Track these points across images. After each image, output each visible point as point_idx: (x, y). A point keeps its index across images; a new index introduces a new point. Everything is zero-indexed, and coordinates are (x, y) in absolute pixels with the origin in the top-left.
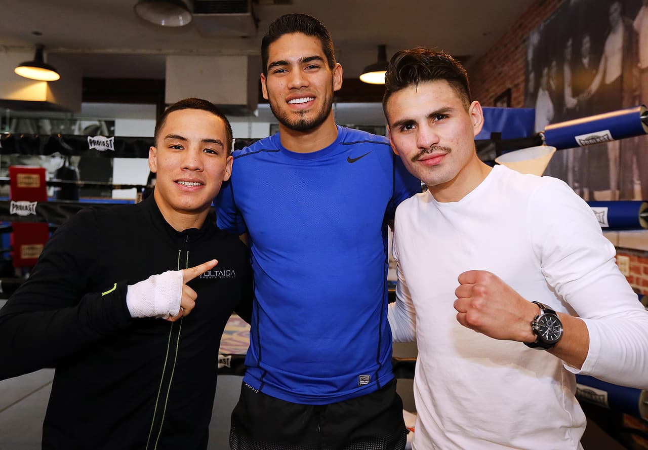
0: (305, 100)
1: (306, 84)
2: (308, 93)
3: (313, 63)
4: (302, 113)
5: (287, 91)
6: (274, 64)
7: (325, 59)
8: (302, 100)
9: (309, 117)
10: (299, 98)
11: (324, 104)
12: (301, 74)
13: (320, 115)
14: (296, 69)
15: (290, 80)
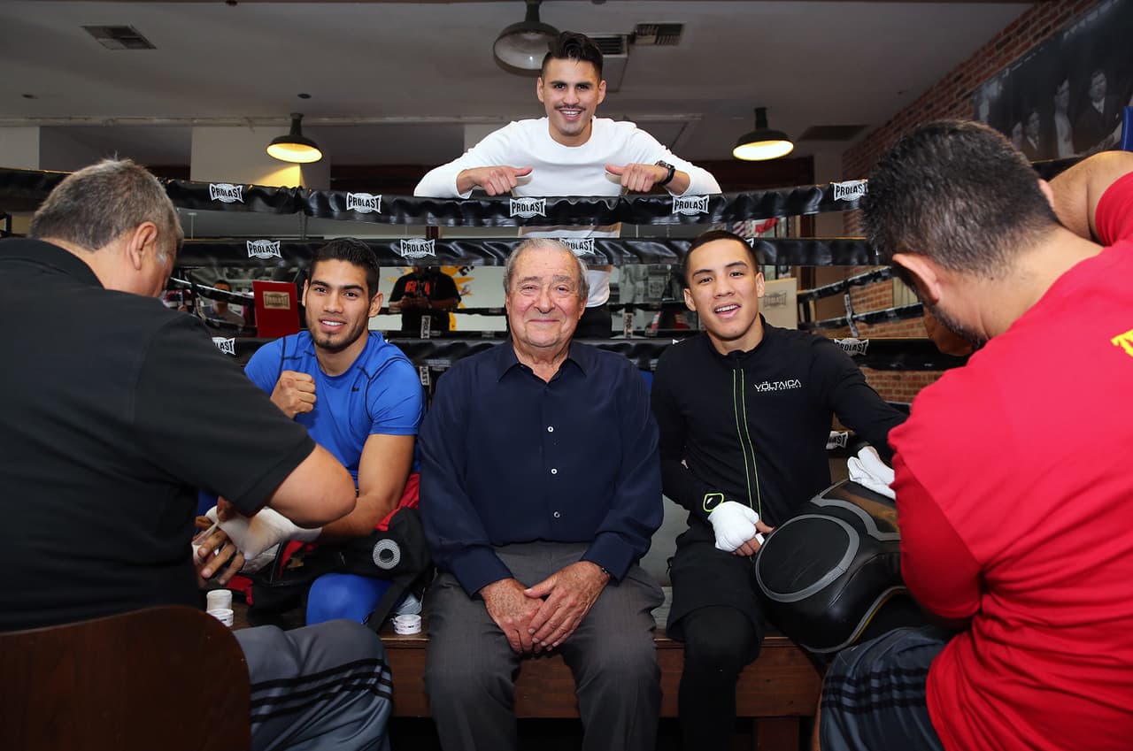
0: (336, 324)
1: (340, 310)
2: (340, 319)
3: (353, 291)
4: (330, 333)
5: (322, 312)
6: (317, 282)
7: (366, 290)
8: (333, 324)
9: (336, 339)
10: (331, 321)
11: (353, 331)
12: (338, 300)
13: (346, 339)
14: (335, 294)
15: (327, 303)
